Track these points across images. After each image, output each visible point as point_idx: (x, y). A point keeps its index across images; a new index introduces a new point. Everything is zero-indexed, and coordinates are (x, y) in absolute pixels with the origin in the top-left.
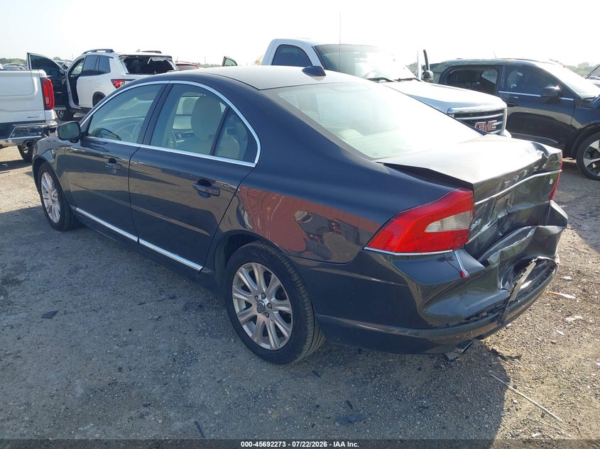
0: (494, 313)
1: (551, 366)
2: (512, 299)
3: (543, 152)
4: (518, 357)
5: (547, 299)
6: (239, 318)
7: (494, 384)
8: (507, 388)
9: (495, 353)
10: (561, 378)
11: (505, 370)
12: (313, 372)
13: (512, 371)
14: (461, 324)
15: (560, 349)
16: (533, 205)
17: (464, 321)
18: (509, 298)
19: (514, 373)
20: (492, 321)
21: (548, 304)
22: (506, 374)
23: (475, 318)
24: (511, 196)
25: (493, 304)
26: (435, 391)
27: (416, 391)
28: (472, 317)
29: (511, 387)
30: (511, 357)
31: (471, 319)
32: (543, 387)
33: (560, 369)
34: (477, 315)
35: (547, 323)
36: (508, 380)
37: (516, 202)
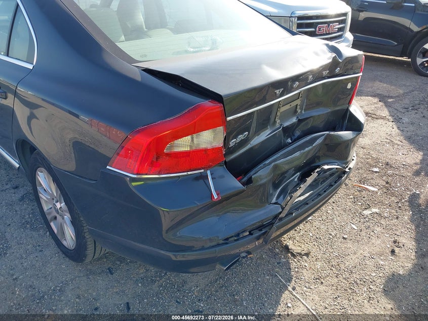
0: (261, 230)
1: (336, 264)
2: (282, 215)
3: (334, 55)
4: (307, 255)
5: (352, 191)
6: (47, 216)
7: (276, 284)
8: (286, 288)
9: (287, 248)
10: (341, 279)
11: (290, 269)
12: (109, 269)
13: (296, 270)
14: (218, 245)
15: (350, 244)
16: (329, 110)
17: (221, 242)
18: (281, 213)
19: (297, 272)
20: (258, 238)
21: (352, 197)
22: (290, 273)
23: (236, 238)
24: (302, 102)
25: (259, 222)
26: (217, 291)
27: (198, 292)
28: (232, 237)
29: (290, 288)
30: (300, 254)
31: (230, 240)
32: (322, 288)
33: (342, 267)
34: (238, 235)
35: (345, 216)
36: (290, 280)
37: (309, 107)
